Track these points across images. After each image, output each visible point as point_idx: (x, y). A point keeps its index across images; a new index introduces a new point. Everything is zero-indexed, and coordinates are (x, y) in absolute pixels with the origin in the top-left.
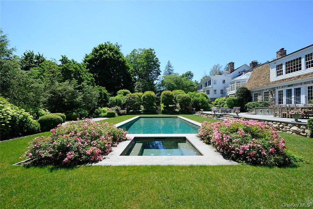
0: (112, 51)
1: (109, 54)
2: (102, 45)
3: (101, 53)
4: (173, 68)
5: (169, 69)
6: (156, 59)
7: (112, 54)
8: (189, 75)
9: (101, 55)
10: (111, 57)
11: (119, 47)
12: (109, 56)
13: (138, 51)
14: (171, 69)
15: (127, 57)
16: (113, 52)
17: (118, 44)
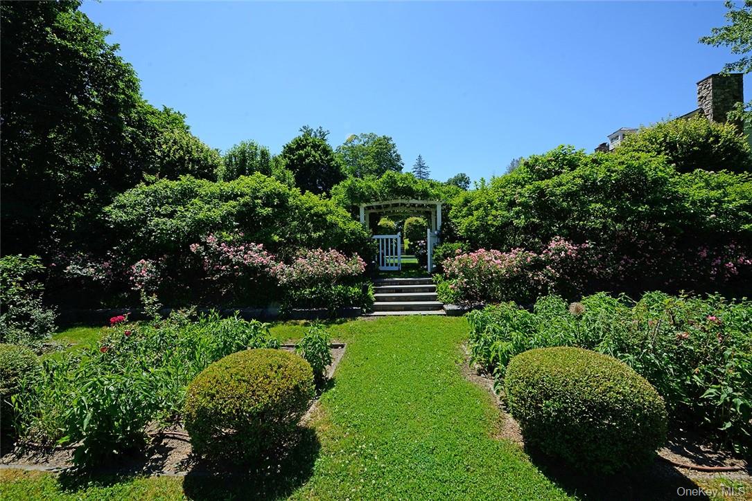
0: (318, 150)
1: (314, 156)
2: (300, 140)
3: (300, 155)
4: (428, 170)
5: (420, 172)
6: (398, 156)
7: (320, 156)
8: (461, 181)
9: (301, 159)
10: (317, 161)
11: (324, 135)
12: (315, 160)
13: (360, 138)
14: (424, 171)
15: (338, 150)
16: (319, 152)
17: (324, 130)
